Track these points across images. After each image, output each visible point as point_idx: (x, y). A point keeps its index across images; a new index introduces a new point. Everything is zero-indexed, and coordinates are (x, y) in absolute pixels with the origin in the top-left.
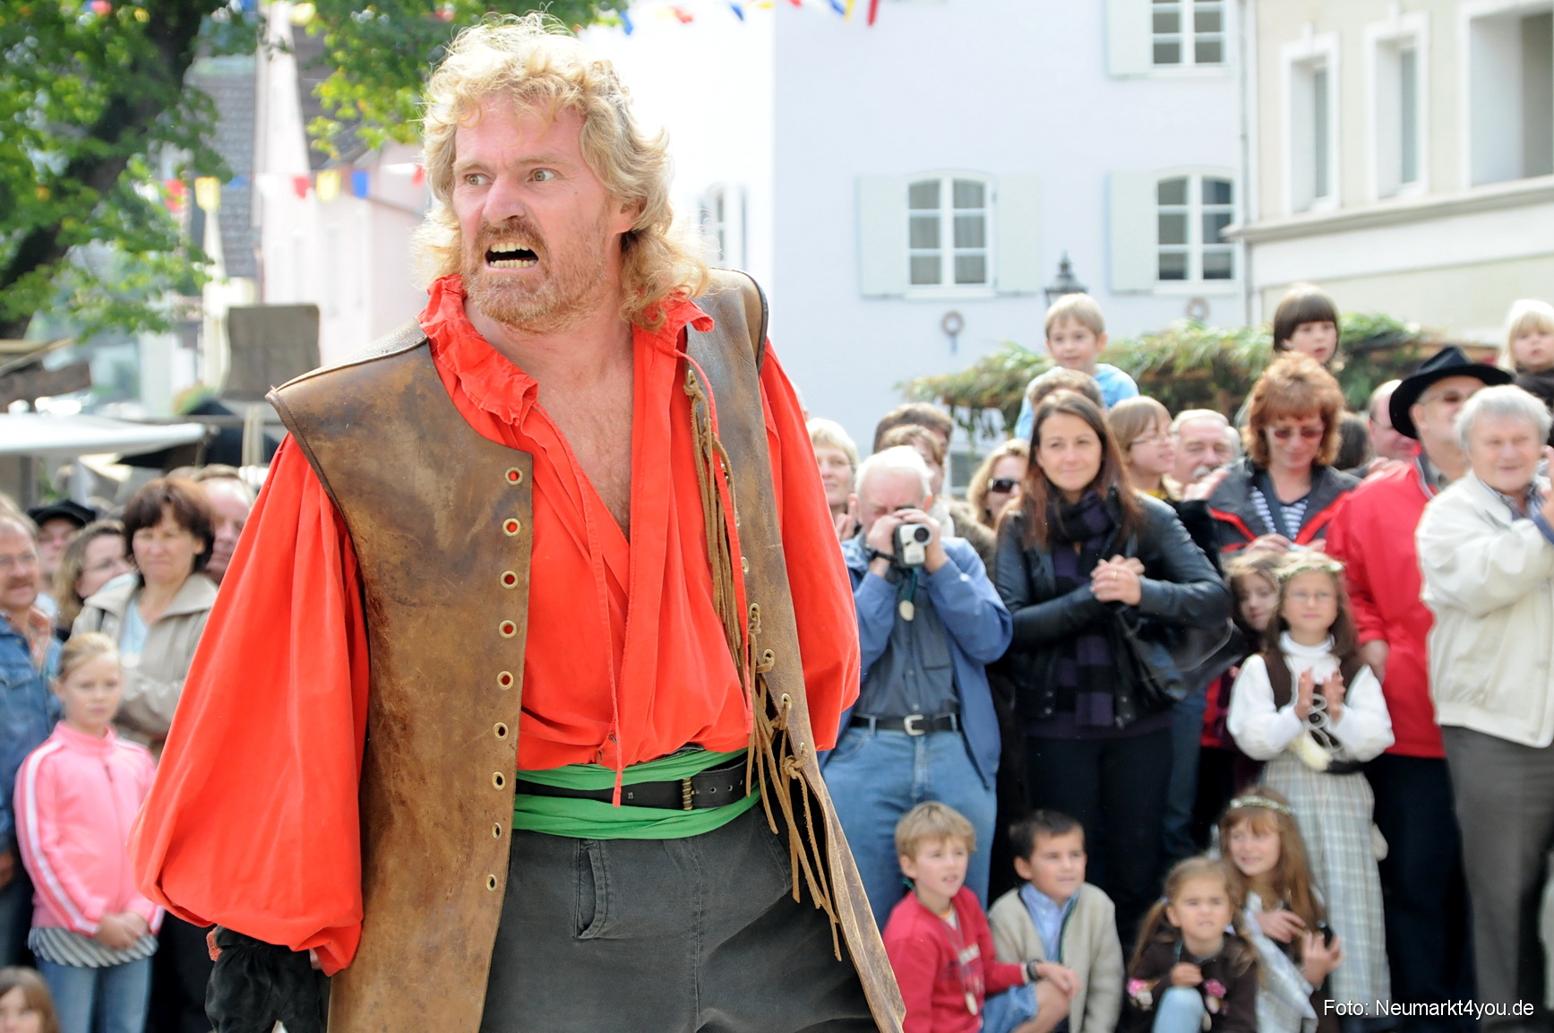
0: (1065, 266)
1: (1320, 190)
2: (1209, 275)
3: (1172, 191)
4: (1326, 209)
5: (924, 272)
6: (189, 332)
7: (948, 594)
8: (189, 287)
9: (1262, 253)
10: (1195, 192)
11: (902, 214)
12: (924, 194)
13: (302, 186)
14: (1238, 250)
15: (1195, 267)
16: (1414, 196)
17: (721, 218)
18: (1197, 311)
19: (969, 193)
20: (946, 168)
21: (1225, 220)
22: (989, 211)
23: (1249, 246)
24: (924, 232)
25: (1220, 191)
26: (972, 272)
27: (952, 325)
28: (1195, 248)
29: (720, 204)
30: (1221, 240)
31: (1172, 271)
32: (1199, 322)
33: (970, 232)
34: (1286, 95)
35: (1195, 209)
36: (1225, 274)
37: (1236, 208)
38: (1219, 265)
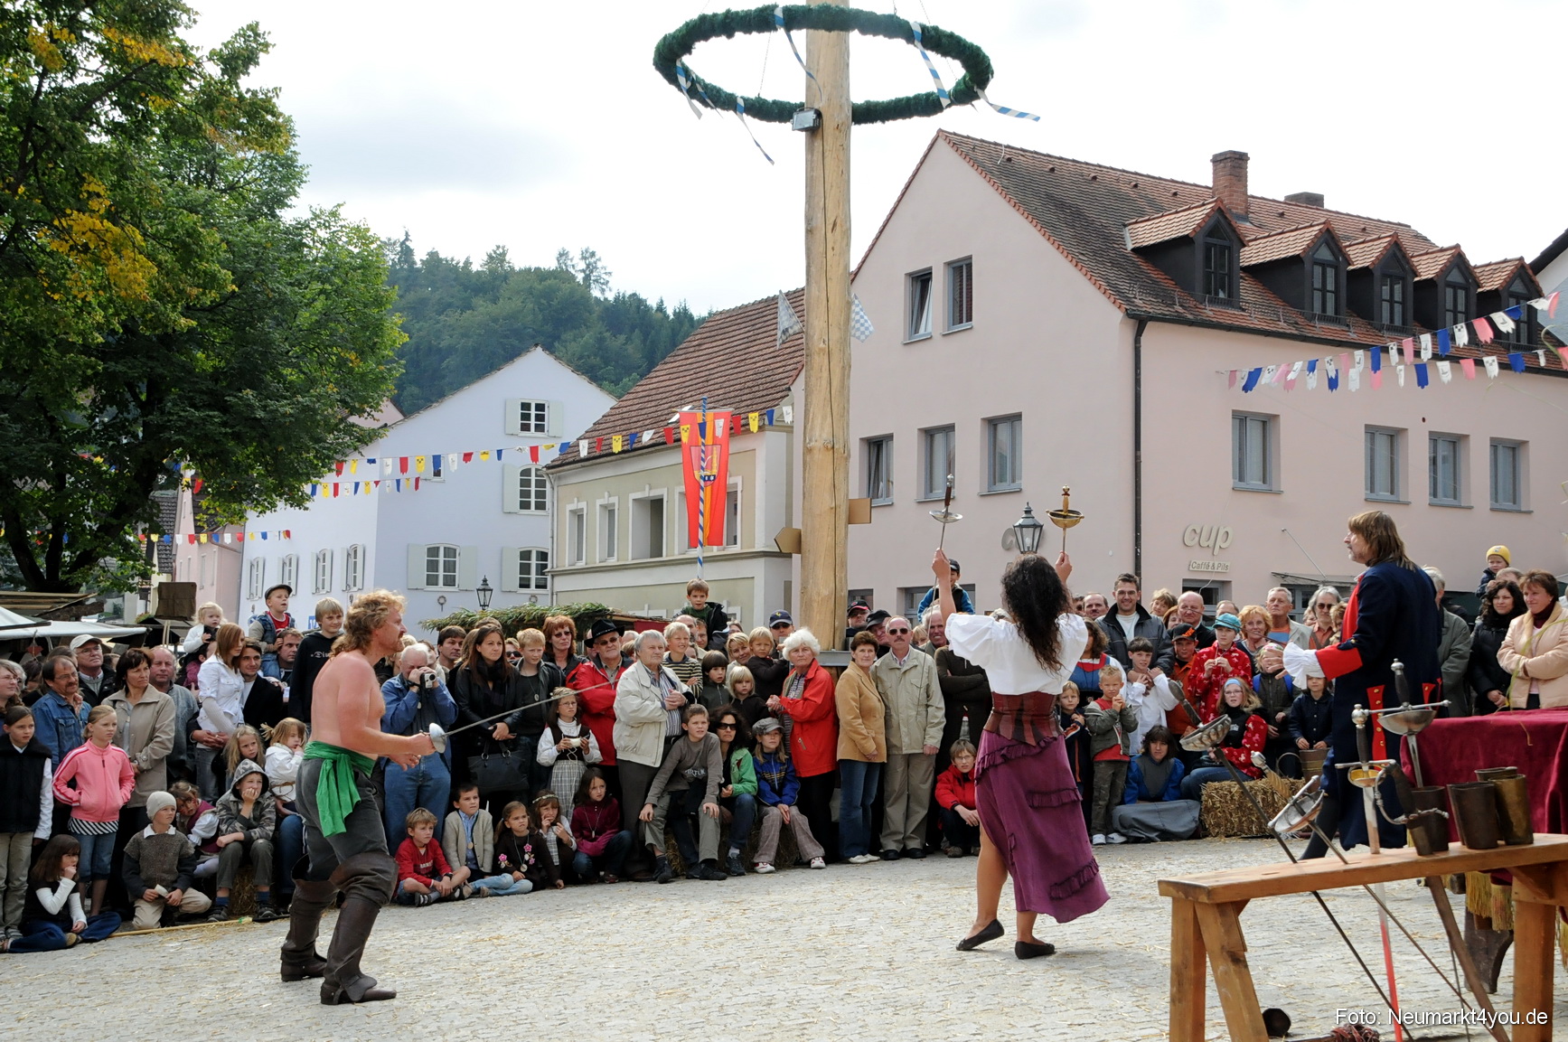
0: (485, 581)
1: (579, 558)
2: (537, 587)
3: (525, 555)
4: (581, 564)
5: (432, 581)
6: (144, 594)
7: (438, 698)
8: (145, 576)
9: (556, 579)
10: (534, 556)
11: (424, 559)
12: (433, 552)
13: (192, 539)
14: (549, 578)
15: (533, 584)
16: (613, 561)
17: (355, 558)
18: (533, 600)
19: (450, 552)
20: (442, 541)
21: (545, 566)
22: (457, 559)
23: (553, 576)
24: (432, 566)
25: (543, 556)
26: (450, 581)
27: (442, 601)
28: (533, 576)
29: (355, 552)
30: (543, 574)
31: (524, 584)
32: (534, 604)
33: (450, 567)
34: (568, 523)
35: (534, 562)
36: (545, 587)
37: (549, 563)
38: (542, 583)
